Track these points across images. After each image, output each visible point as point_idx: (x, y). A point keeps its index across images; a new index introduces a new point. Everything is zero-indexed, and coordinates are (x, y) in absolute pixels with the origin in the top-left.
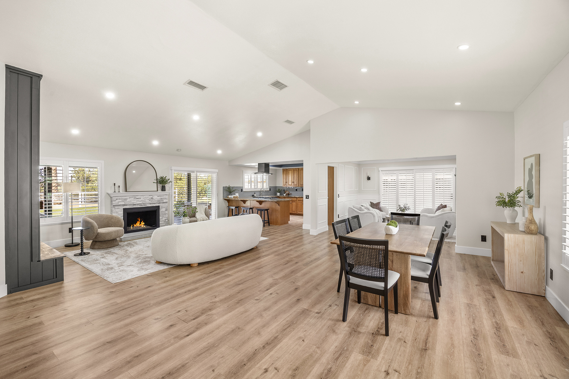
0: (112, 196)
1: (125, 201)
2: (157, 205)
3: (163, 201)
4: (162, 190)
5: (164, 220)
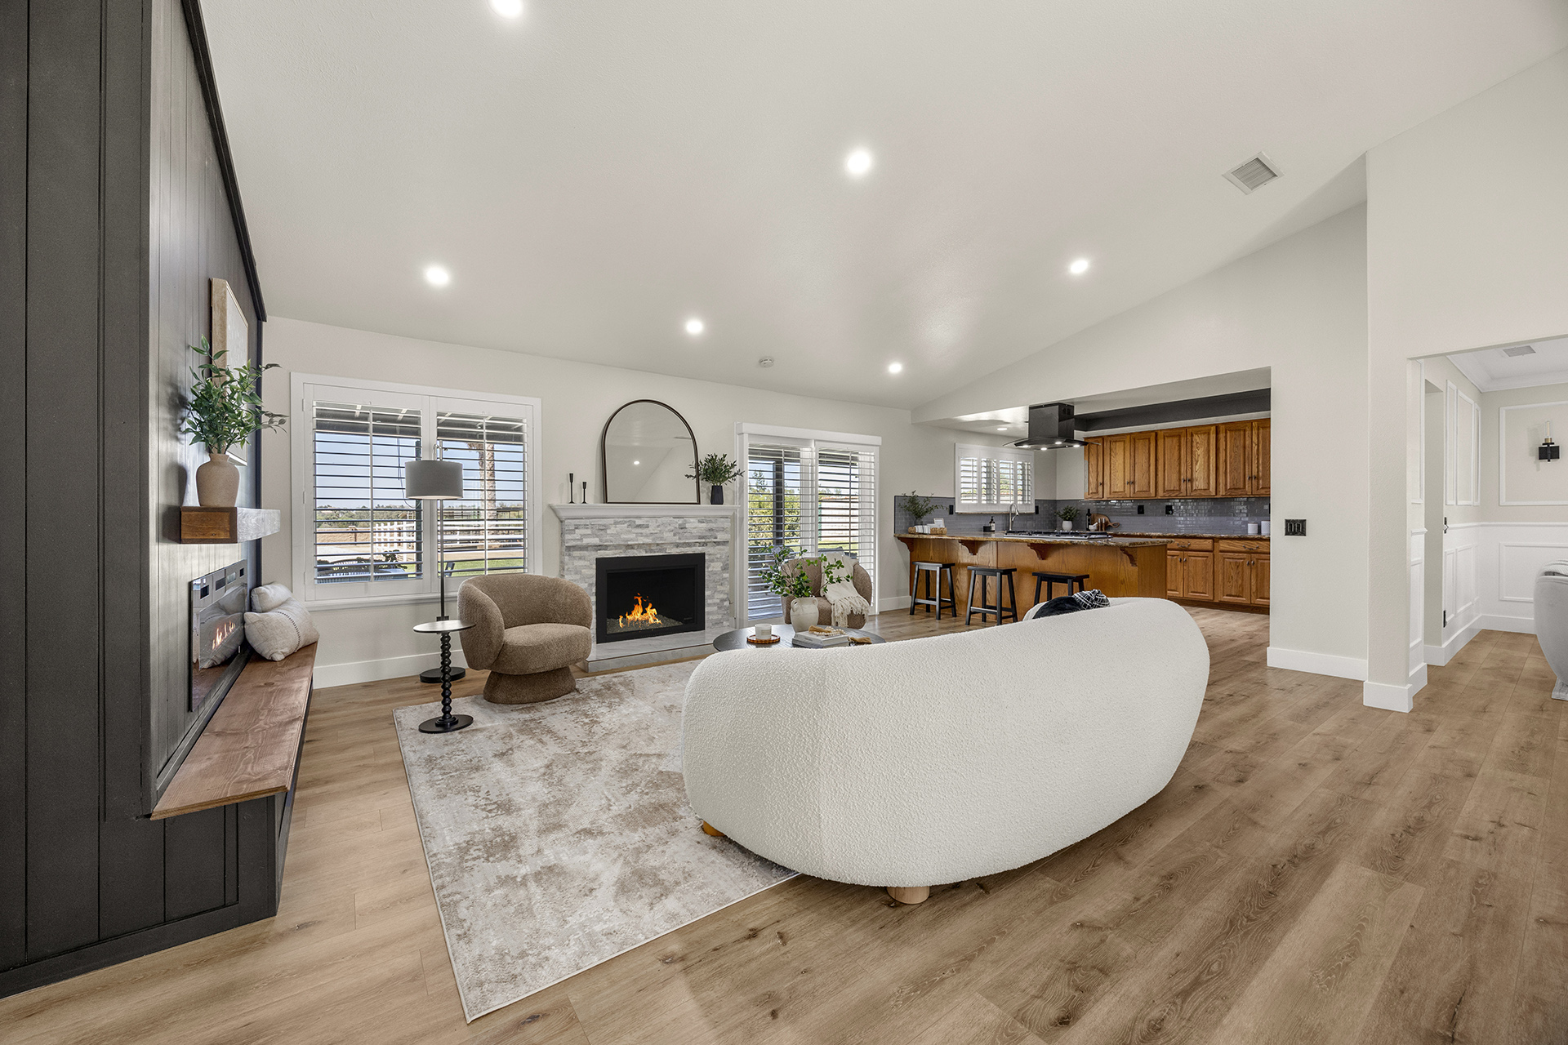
0: (563, 514)
1: (602, 532)
2: (698, 550)
3: (716, 538)
4: (713, 502)
5: (718, 601)
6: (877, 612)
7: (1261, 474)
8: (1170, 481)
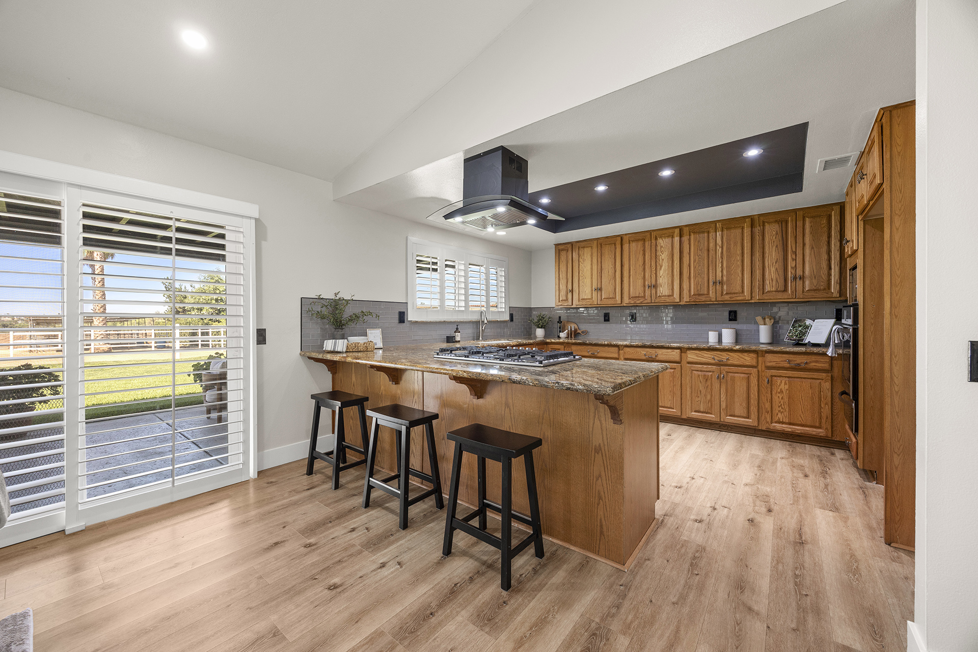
6: (252, 473)
7: (725, 278)
8: (635, 288)
